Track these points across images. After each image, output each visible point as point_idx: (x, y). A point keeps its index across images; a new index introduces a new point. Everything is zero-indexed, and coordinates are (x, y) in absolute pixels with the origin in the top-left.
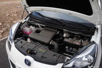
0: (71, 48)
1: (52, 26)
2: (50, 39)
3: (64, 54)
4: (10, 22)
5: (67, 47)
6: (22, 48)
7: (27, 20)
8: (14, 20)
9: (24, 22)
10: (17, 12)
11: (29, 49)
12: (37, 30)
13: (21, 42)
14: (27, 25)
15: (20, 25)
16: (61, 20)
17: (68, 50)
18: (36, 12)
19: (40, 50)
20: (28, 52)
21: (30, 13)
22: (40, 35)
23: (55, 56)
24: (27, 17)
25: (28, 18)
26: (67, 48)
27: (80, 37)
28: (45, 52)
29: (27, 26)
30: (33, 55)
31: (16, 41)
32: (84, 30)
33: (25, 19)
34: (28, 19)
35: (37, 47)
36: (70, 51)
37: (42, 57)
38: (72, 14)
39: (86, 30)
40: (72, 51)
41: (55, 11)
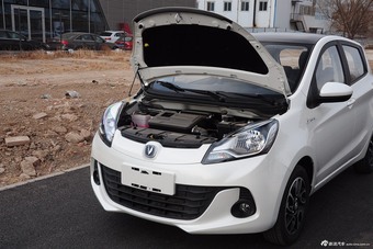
8: (67, 132)
9: (133, 103)
10: (72, 109)
33: (135, 98)
34: (142, 99)
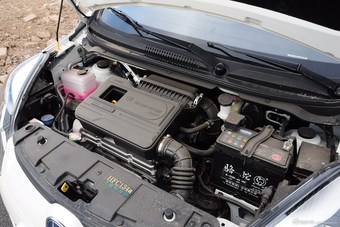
0: (246, 176)
1: (173, 71)
2: (157, 130)
3: (217, 191)
4: (35, 45)
5: (228, 169)
6: (42, 167)
7: (79, 41)
8: (50, 38)
9: (67, 51)
11: (65, 174)
12: (112, 87)
13: (42, 141)
14: (80, 65)
15: (47, 63)
16: (211, 46)
17: (234, 181)
18: (113, 10)
19: (112, 180)
20: (59, 189)
21: (89, 14)
22: (117, 112)
23: (170, 217)
24: (78, 31)
25: (84, 34)
26: (232, 171)
27: (288, 117)
28: (132, 194)
29: (77, 67)
30: (80, 202)
31: (23, 132)
32: (309, 93)
33: (71, 39)
34: (84, 40)
35: (100, 167)
36: (241, 184)
37: (116, 215)
38: (258, 22)
39: (318, 95)
40: (249, 184)
41: (186, 7)
